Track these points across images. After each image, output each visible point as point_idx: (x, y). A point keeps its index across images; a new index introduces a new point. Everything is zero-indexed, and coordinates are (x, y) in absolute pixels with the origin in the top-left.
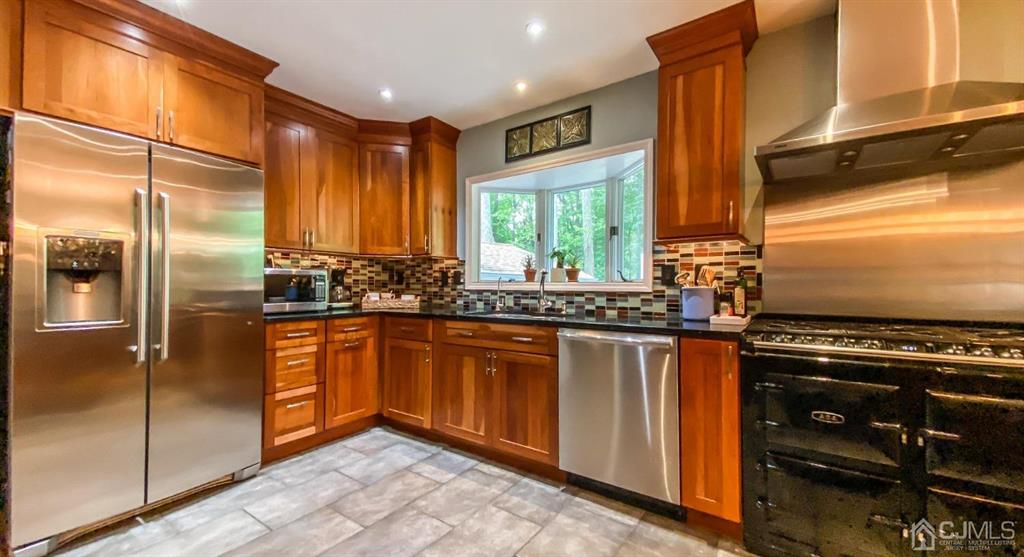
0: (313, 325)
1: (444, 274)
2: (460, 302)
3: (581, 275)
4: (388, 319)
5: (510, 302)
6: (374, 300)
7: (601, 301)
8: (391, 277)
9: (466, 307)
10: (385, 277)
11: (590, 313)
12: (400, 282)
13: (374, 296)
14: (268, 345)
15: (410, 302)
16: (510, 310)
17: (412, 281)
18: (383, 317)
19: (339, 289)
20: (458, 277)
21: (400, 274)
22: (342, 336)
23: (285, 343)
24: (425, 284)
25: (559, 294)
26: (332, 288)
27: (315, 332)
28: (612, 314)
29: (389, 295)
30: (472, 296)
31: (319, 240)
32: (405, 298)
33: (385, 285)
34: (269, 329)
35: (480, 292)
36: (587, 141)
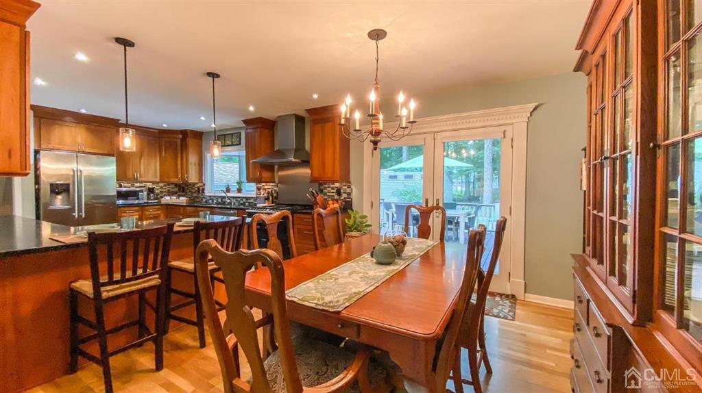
0: (136, 208)
1: (199, 189)
2: (204, 200)
3: (243, 191)
4: (169, 207)
5: (220, 200)
6: (167, 199)
7: (244, 200)
8: (179, 189)
9: (206, 202)
10: (177, 189)
11: (242, 204)
12: (183, 191)
13: (168, 198)
14: (119, 215)
15: (183, 200)
16: (219, 204)
17: (188, 191)
18: (168, 206)
19: (152, 195)
20: (203, 190)
21: (183, 188)
22: (149, 213)
23: (125, 214)
24: (192, 193)
25: (234, 197)
26: (148, 195)
27: (137, 211)
28: (247, 204)
29: (175, 197)
30: (208, 198)
31: (141, 176)
32: (181, 198)
33: (176, 193)
34: (119, 210)
35: (210, 196)
36: (240, 144)
